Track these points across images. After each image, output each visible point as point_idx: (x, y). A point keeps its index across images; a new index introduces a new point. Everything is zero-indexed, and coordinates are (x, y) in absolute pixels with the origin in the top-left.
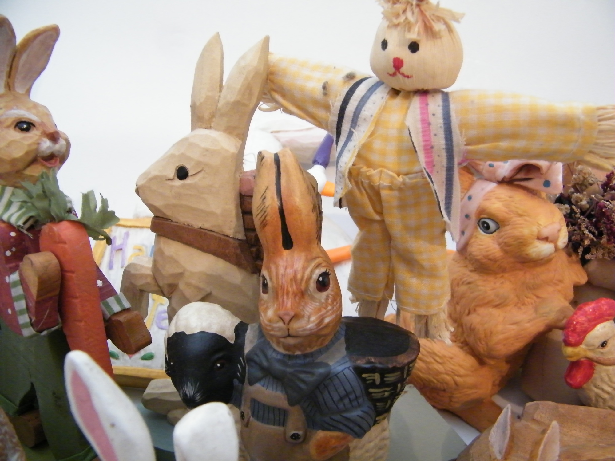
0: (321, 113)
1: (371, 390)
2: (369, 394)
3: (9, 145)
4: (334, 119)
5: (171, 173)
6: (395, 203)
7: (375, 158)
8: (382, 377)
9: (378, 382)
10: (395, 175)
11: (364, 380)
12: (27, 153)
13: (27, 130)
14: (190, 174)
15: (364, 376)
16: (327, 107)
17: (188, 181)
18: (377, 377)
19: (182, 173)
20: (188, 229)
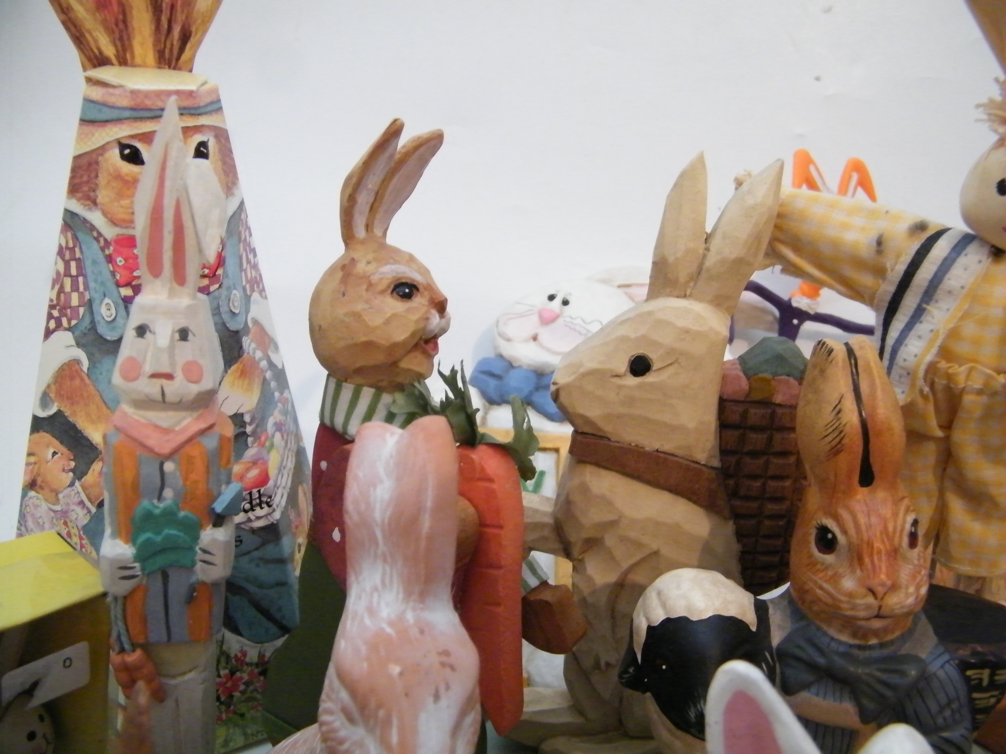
0: (866, 280)
1: (976, 695)
2: (972, 700)
3: (387, 322)
4: (888, 288)
5: (622, 366)
6: (978, 413)
7: (962, 348)
8: (992, 675)
9: (985, 683)
10: (994, 374)
11: (968, 679)
12: (413, 334)
13: (407, 297)
14: (654, 367)
15: (969, 673)
16: (880, 272)
17: (649, 378)
18: (986, 673)
19: (640, 366)
20: (638, 453)
